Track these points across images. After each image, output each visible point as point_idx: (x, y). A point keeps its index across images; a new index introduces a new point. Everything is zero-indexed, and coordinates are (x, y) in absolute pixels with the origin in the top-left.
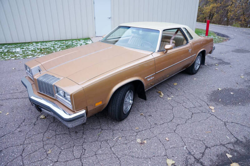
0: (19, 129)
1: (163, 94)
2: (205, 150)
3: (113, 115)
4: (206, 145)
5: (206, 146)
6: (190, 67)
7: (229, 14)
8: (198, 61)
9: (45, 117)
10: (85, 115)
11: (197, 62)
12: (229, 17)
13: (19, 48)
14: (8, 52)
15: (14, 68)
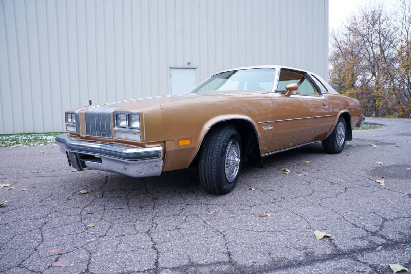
0: (41, 204)
1: (289, 171)
2: (383, 222)
3: (209, 181)
4: (383, 216)
5: (383, 218)
6: (328, 137)
7: (377, 103)
8: (341, 131)
9: (87, 192)
10: (162, 155)
11: (339, 132)
12: (378, 107)
13: (53, 137)
14: (34, 139)
15: (41, 152)
